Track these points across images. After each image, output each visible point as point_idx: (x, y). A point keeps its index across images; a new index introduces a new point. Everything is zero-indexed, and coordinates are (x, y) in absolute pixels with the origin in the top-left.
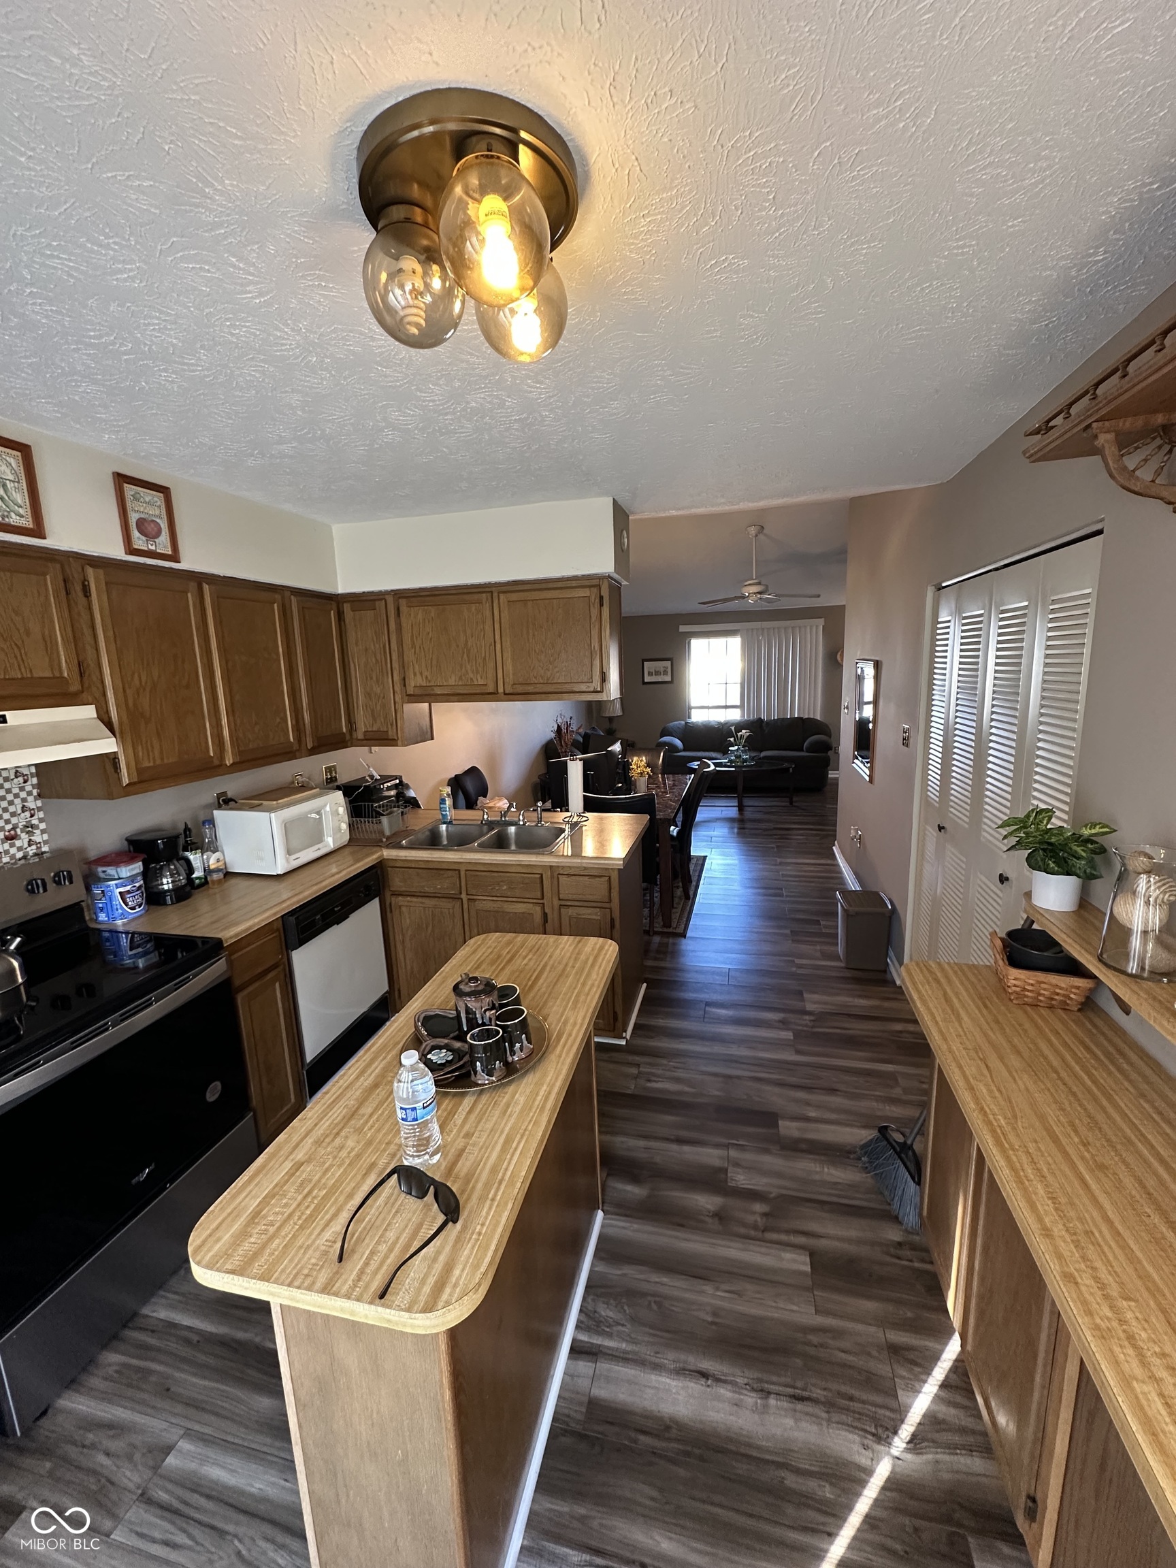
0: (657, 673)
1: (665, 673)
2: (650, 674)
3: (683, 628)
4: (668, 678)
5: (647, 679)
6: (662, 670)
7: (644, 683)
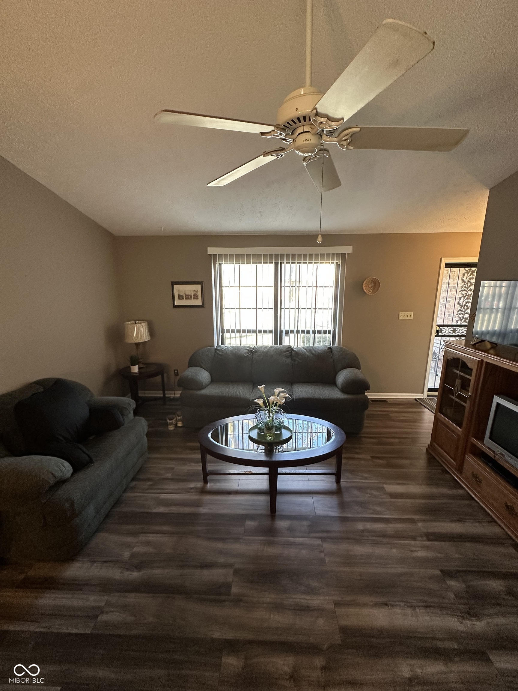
0: (188, 297)
1: (196, 297)
2: (180, 297)
3: (211, 251)
4: (199, 302)
5: (178, 302)
6: (192, 294)
7: (175, 307)
